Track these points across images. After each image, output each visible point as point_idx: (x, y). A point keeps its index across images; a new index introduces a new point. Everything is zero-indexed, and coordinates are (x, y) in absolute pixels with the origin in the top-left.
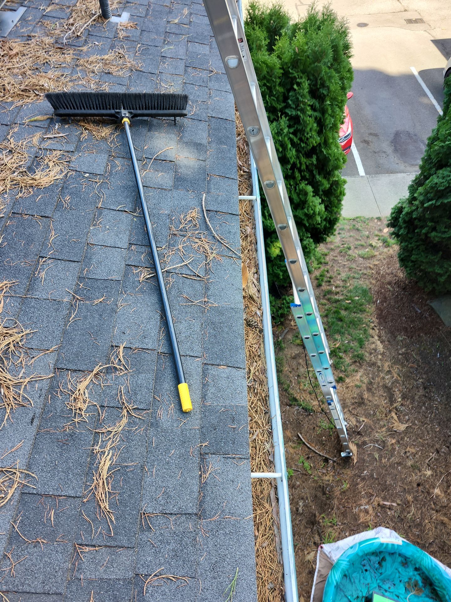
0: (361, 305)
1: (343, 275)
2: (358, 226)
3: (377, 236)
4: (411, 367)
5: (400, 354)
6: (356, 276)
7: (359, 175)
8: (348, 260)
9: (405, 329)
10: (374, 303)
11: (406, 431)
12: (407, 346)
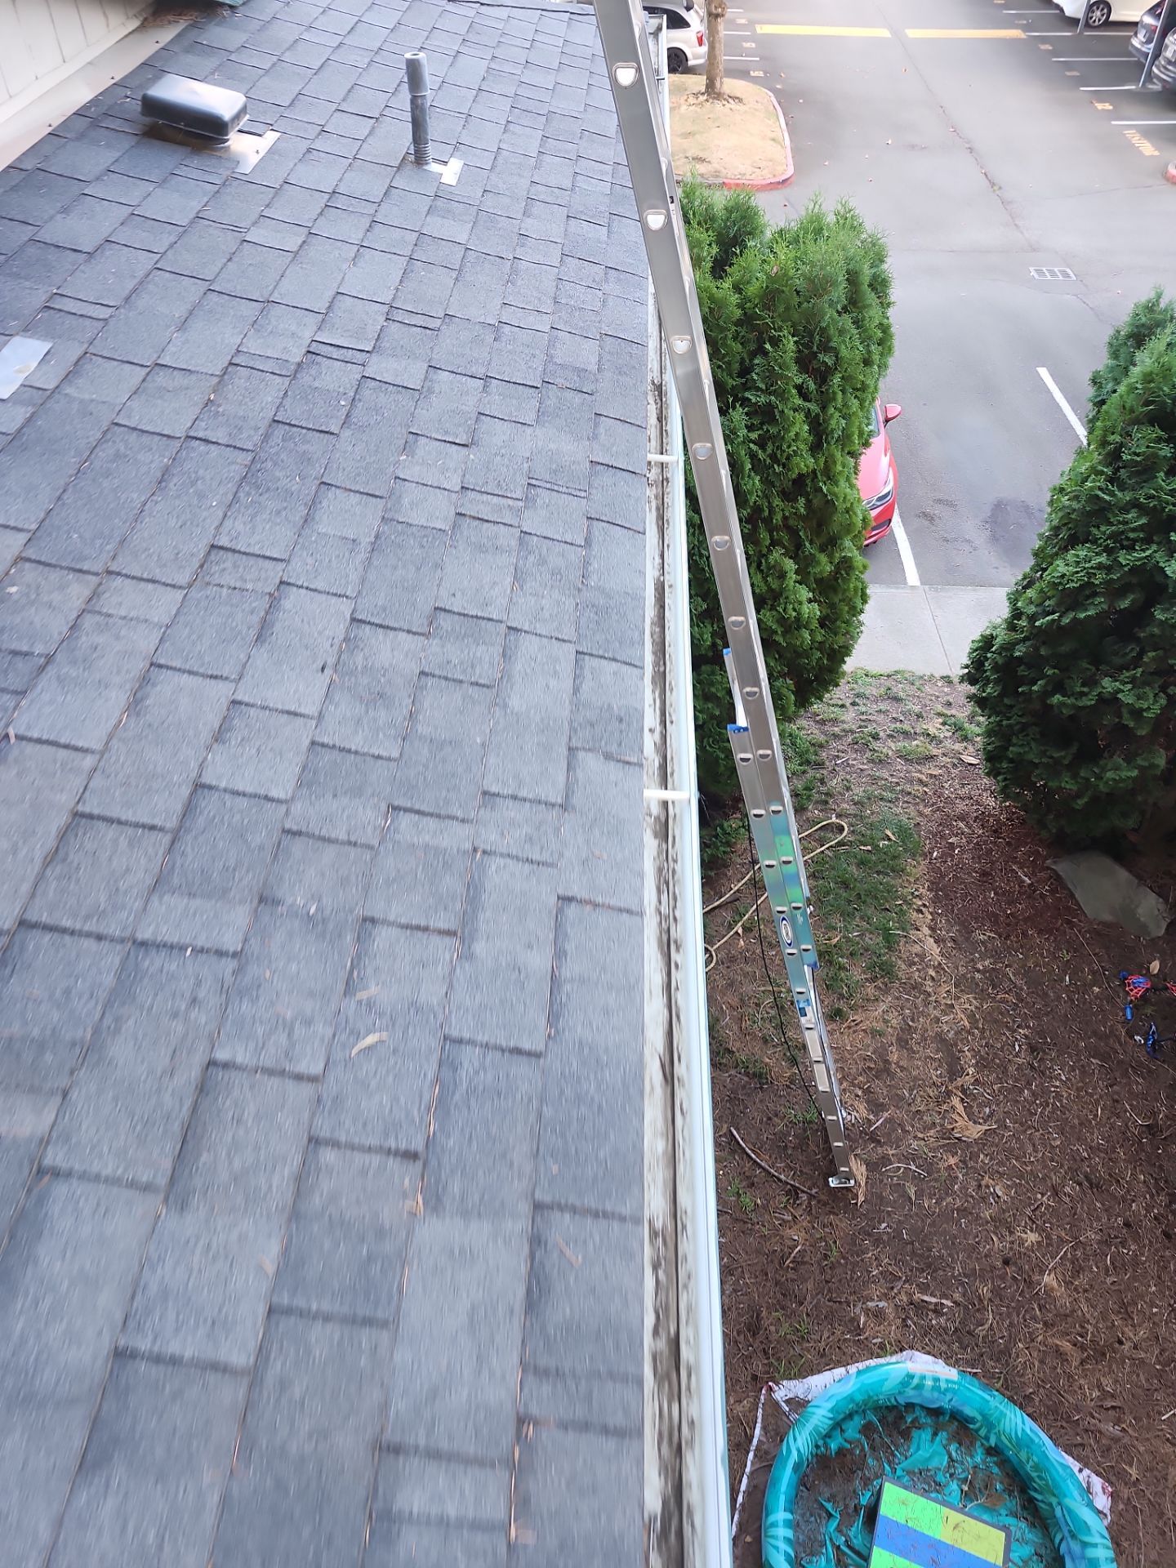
0: (894, 858)
1: (858, 792)
2: (899, 690)
3: (940, 715)
4: (1003, 1001)
5: (978, 971)
6: (888, 795)
7: (906, 583)
8: (872, 761)
9: (994, 919)
10: (925, 855)
11: (982, 1142)
12: (996, 955)
